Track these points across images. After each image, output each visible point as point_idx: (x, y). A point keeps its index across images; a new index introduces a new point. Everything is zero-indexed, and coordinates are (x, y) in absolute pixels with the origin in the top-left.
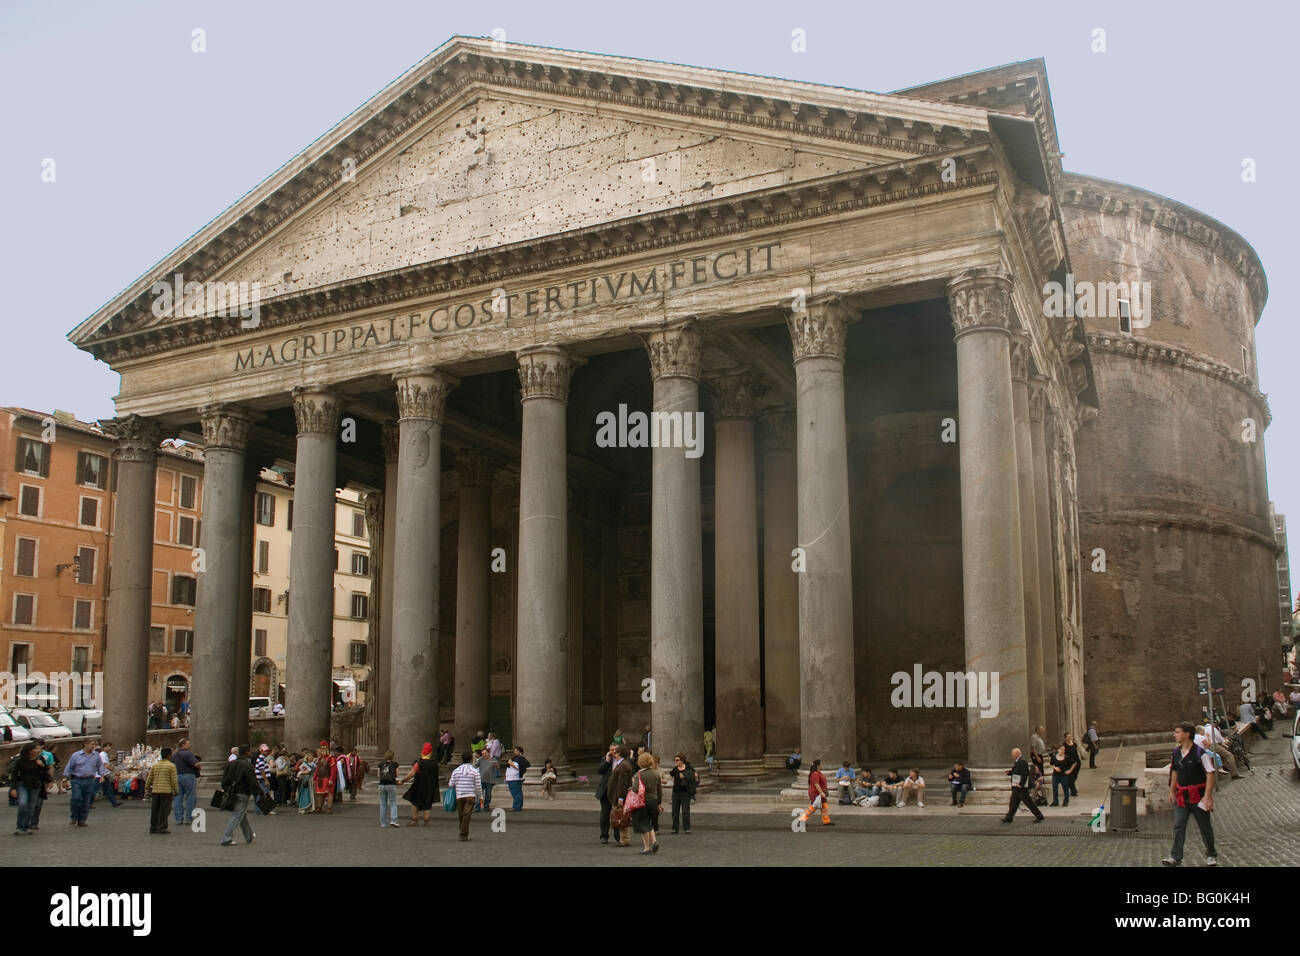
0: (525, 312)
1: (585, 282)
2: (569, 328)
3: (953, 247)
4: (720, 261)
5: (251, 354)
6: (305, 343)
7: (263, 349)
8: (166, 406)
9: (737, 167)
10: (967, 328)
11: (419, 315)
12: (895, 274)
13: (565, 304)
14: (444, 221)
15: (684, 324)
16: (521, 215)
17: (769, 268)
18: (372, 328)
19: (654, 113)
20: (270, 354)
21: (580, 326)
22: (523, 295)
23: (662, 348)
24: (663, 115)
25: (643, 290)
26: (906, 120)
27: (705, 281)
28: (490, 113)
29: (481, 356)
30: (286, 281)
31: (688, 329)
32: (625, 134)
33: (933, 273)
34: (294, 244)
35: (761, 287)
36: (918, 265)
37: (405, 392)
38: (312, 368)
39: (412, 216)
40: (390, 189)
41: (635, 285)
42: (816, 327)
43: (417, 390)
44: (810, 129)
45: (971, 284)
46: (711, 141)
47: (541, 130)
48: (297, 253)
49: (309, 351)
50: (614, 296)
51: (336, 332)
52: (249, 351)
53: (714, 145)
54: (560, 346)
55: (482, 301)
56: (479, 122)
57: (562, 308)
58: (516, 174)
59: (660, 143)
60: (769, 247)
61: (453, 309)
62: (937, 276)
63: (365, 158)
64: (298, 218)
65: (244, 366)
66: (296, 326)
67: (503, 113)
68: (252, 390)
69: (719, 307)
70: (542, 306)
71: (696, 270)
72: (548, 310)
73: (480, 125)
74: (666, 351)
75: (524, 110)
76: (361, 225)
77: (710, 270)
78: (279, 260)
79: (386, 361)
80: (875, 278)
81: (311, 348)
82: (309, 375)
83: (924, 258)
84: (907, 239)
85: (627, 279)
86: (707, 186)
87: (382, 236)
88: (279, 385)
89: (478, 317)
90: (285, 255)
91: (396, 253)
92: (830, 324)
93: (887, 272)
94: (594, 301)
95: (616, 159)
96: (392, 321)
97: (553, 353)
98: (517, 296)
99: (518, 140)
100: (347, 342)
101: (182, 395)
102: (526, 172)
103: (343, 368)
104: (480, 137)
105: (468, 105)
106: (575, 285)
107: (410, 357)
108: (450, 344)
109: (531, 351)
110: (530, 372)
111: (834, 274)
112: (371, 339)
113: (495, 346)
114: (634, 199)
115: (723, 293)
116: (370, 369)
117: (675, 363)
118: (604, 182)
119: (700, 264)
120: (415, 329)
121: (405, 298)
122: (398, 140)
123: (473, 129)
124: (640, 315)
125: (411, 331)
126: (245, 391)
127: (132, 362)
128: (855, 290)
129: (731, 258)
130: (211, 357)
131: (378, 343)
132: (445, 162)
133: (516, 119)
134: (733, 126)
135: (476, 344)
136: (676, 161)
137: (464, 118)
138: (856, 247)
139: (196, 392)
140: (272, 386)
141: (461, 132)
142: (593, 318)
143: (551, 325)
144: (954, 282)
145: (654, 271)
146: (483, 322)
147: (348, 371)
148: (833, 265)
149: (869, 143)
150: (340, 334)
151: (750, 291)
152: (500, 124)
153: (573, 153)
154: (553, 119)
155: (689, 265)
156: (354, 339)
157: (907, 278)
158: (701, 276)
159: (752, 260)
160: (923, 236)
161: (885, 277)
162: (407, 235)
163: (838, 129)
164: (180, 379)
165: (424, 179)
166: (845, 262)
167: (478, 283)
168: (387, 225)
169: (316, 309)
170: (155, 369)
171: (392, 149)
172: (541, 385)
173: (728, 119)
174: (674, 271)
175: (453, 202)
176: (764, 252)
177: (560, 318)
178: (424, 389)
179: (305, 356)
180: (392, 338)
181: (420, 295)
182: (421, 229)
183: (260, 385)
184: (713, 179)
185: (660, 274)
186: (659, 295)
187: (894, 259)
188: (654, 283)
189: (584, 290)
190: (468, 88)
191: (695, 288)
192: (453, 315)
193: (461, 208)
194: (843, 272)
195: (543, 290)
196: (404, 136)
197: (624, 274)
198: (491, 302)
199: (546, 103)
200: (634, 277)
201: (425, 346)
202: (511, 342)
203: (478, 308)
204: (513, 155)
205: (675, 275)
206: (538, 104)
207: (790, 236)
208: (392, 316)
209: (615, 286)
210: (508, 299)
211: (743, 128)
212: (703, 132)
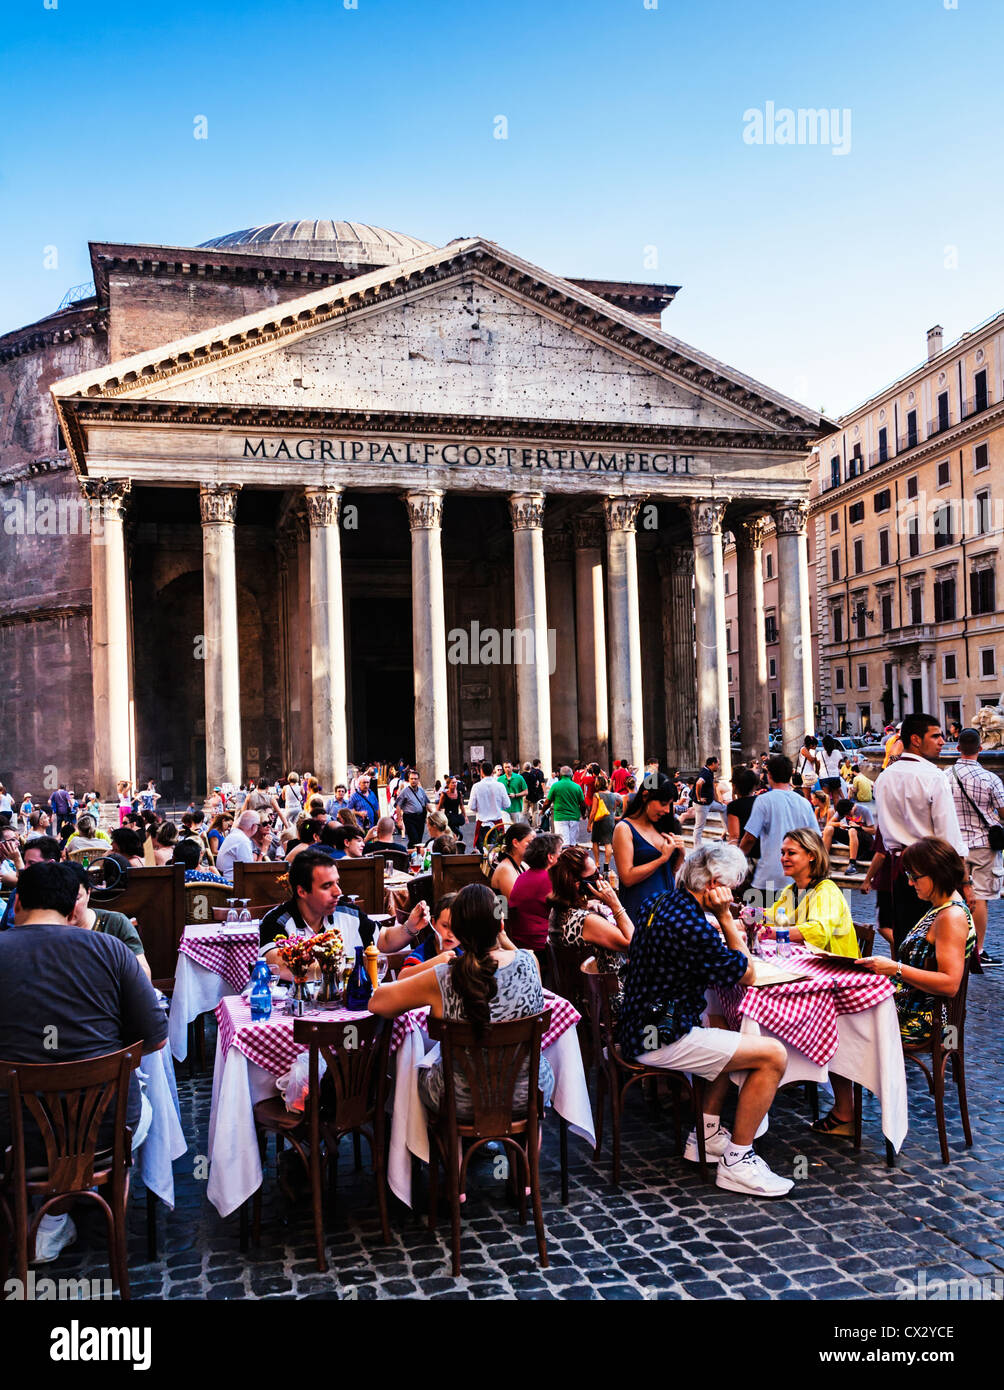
0: (521, 464)
1: (566, 453)
2: (557, 483)
4: (657, 460)
5: (262, 443)
6: (322, 446)
7: (277, 443)
8: (158, 474)
9: (666, 398)
11: (434, 447)
12: (758, 493)
13: (552, 465)
14: (450, 375)
16: (516, 389)
17: (687, 471)
18: (389, 447)
19: (616, 345)
20: (284, 447)
21: (565, 483)
22: (519, 451)
24: (622, 348)
25: (607, 467)
27: (647, 470)
28: (483, 299)
29: (486, 490)
30: (296, 386)
32: (592, 351)
33: (774, 496)
34: (302, 354)
35: (683, 483)
38: (332, 470)
39: (419, 362)
40: (397, 333)
41: (602, 463)
44: (717, 390)
46: (650, 375)
47: (527, 328)
48: (306, 362)
49: (326, 454)
50: (587, 466)
51: (354, 444)
52: (259, 440)
53: (652, 378)
54: (547, 494)
55: (485, 448)
56: (474, 301)
57: (549, 467)
58: (511, 355)
59: (616, 366)
60: (687, 457)
61: (462, 448)
65: (255, 453)
66: (319, 431)
67: (495, 301)
68: (267, 477)
69: (659, 491)
70: (534, 462)
71: (642, 462)
72: (539, 466)
75: (512, 305)
76: (371, 356)
77: (650, 464)
78: (287, 364)
79: (404, 478)
80: (747, 493)
81: (328, 451)
82: (330, 475)
85: (596, 457)
86: (648, 406)
87: (394, 372)
88: (297, 478)
89: (482, 462)
90: (292, 361)
91: (407, 390)
94: (573, 467)
95: (585, 367)
96: (408, 446)
98: (516, 451)
99: (508, 328)
100: (364, 455)
101: (178, 467)
102: (517, 356)
103: (365, 476)
104: (476, 315)
105: (465, 285)
106: (559, 453)
107: (427, 479)
108: (464, 476)
111: (725, 486)
112: (389, 458)
114: (599, 401)
115: (661, 482)
116: (390, 481)
118: (578, 382)
119: (645, 458)
120: (430, 457)
121: (427, 432)
123: (469, 306)
124: (607, 484)
125: (427, 459)
126: (258, 477)
127: (113, 423)
129: (664, 459)
130: (211, 437)
131: (395, 460)
132: (446, 325)
133: (505, 310)
134: (667, 371)
135: (485, 479)
136: (627, 382)
137: (462, 294)
139: (197, 467)
140: (289, 478)
141: (459, 305)
142: (575, 479)
143: (543, 478)
144: (787, 503)
145: (614, 456)
146: (488, 464)
147: (371, 479)
148: (724, 479)
149: (748, 408)
150: (357, 447)
151: (676, 484)
152: (492, 309)
153: (552, 353)
154: (536, 322)
155: (637, 457)
156: (372, 453)
158: (645, 466)
159: (677, 464)
162: (416, 377)
164: (173, 451)
165: (429, 334)
166: (730, 479)
167: (490, 435)
168: (396, 363)
170: (140, 435)
173: (665, 366)
174: (628, 459)
175: (456, 361)
176: (684, 460)
177: (550, 474)
179: (322, 457)
180: (409, 460)
181: (440, 433)
182: (428, 376)
183: (275, 474)
184: (652, 403)
185: (618, 459)
186: (619, 473)
188: (615, 465)
189: (566, 458)
190: (469, 273)
191: (642, 474)
192: (463, 454)
193: (465, 369)
194: (729, 484)
195: (534, 450)
196: (413, 293)
197: (594, 453)
198: (494, 449)
199: (532, 307)
200: (601, 458)
201: (441, 473)
202: (512, 483)
203: (484, 453)
204: (506, 339)
205: (629, 462)
206: (525, 305)
207: (700, 454)
208: (408, 442)
209: (588, 460)
210: (509, 450)
211: (673, 374)
212: (645, 367)
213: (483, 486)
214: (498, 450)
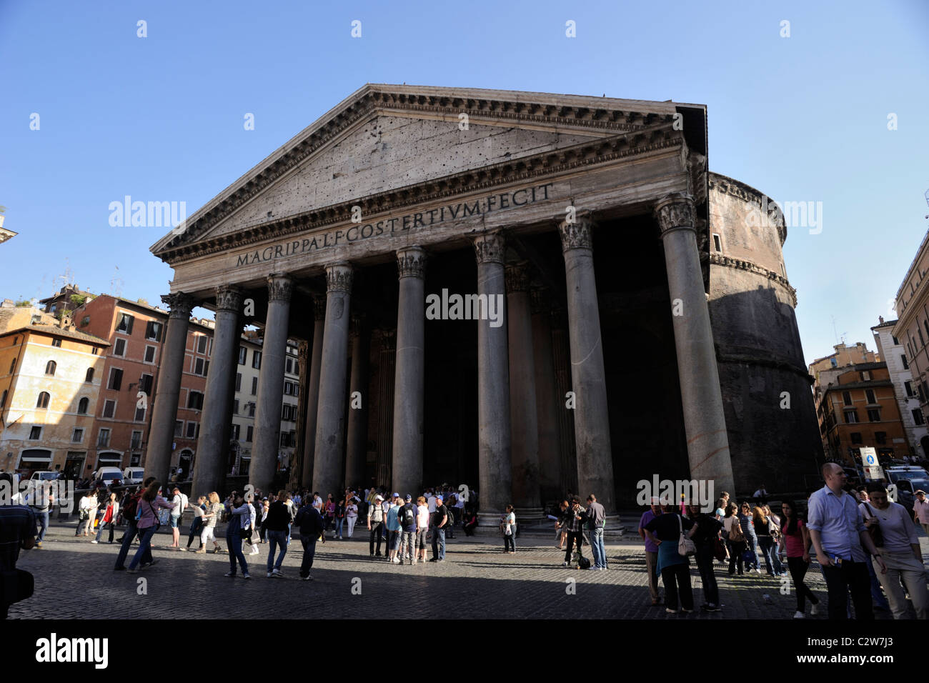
0: (402, 228)
1: (437, 210)
2: (428, 236)
3: (658, 182)
4: (517, 195)
5: (246, 257)
6: (277, 249)
7: (254, 254)
9: (525, 143)
10: (670, 228)
11: (341, 232)
12: (623, 199)
13: (425, 223)
14: (357, 180)
15: (496, 231)
16: (400, 175)
17: (546, 198)
18: (314, 240)
20: (257, 256)
21: (434, 234)
22: (401, 219)
23: (483, 246)
24: (481, 118)
25: (471, 213)
26: (625, 112)
27: (508, 206)
28: (384, 123)
29: (376, 254)
30: (269, 216)
31: (498, 234)
33: (647, 197)
34: (274, 197)
35: (542, 209)
36: (637, 193)
37: (331, 275)
38: (280, 263)
39: (339, 179)
40: (328, 165)
41: (467, 211)
42: (576, 230)
43: (338, 273)
44: (567, 121)
45: (671, 202)
46: (509, 131)
47: (412, 130)
48: (275, 201)
49: (278, 254)
50: (454, 216)
51: (294, 243)
52: (246, 254)
53: (510, 132)
54: (422, 246)
55: (376, 223)
56: (378, 128)
57: (423, 225)
58: (398, 153)
59: (480, 133)
60: (545, 186)
62: (649, 199)
63: (316, 149)
64: (277, 183)
65: (242, 263)
66: (272, 240)
67: (391, 123)
68: (245, 277)
69: (517, 221)
70: (412, 224)
71: (502, 201)
72: (415, 226)
73: (378, 129)
74: (486, 247)
75: (402, 120)
76: (310, 185)
77: (510, 200)
78: (266, 205)
79: (321, 258)
80: (611, 201)
81: (279, 252)
82: (277, 267)
83: (640, 189)
84: (629, 178)
85: (462, 207)
87: (322, 190)
88: (260, 273)
89: (375, 232)
90: (268, 202)
91: (329, 198)
92: (584, 229)
93: (618, 197)
94: (442, 220)
95: (455, 143)
96: (326, 236)
97: (418, 250)
98: (397, 219)
99: (399, 136)
100: (300, 248)
101: (207, 280)
102: (403, 152)
103: (297, 263)
104: (378, 135)
105: (372, 120)
106: (432, 212)
107: (335, 255)
108: (358, 247)
109: (405, 250)
110: (404, 261)
111: (586, 199)
112: (314, 246)
113: (384, 247)
114: (465, 164)
115: (519, 213)
116: (312, 263)
117: (491, 254)
118: (448, 155)
119: (505, 197)
120: (339, 240)
121: (334, 222)
122: (334, 139)
123: (374, 132)
124: (470, 226)
125: (336, 241)
126: (242, 278)
127: (182, 263)
128: (599, 208)
129: (523, 193)
130: (224, 259)
131: (317, 248)
132: (359, 149)
133: (398, 126)
134: (522, 122)
135: (373, 246)
136: (489, 142)
137: (369, 127)
138: (598, 184)
139: (215, 278)
140: (256, 274)
141: (368, 134)
142: (442, 229)
143: (417, 234)
144: (660, 202)
145: (478, 202)
146: (377, 234)
147: (300, 264)
148: (585, 194)
149: (602, 126)
150: (296, 244)
151: (535, 211)
152: (389, 128)
153: (430, 141)
154: (419, 124)
155: (498, 198)
156: (304, 246)
157: (631, 200)
158: (505, 204)
159: (536, 194)
160: (639, 176)
161: (617, 200)
162: (336, 188)
163: (584, 120)
164: (207, 271)
165: (347, 158)
166: (593, 192)
167: (376, 212)
168: (325, 184)
169: (284, 230)
170: (194, 266)
171: (331, 144)
172: (411, 269)
173: (519, 118)
174: (489, 201)
175: (363, 170)
176: (543, 189)
177: (422, 230)
178: (342, 273)
179: (276, 256)
180: (325, 245)
181: (343, 220)
182: (343, 185)
183: (250, 273)
184: (510, 151)
185: (481, 203)
186: (481, 215)
187: (622, 190)
188: (478, 209)
189: (436, 214)
190: (373, 111)
191: (503, 210)
192: (360, 232)
193: (367, 173)
194: (591, 198)
195: (412, 215)
196: (337, 136)
197: (460, 205)
198: (382, 223)
199: (415, 116)
200: (465, 205)
201: (344, 249)
202: (393, 245)
203: (375, 227)
204: (397, 144)
205: (490, 204)
206: (411, 116)
207: (558, 179)
208: (325, 232)
209: (455, 211)
210: (393, 220)
211: (527, 122)
212: (505, 126)
213: (372, 252)
214: (386, 223)
